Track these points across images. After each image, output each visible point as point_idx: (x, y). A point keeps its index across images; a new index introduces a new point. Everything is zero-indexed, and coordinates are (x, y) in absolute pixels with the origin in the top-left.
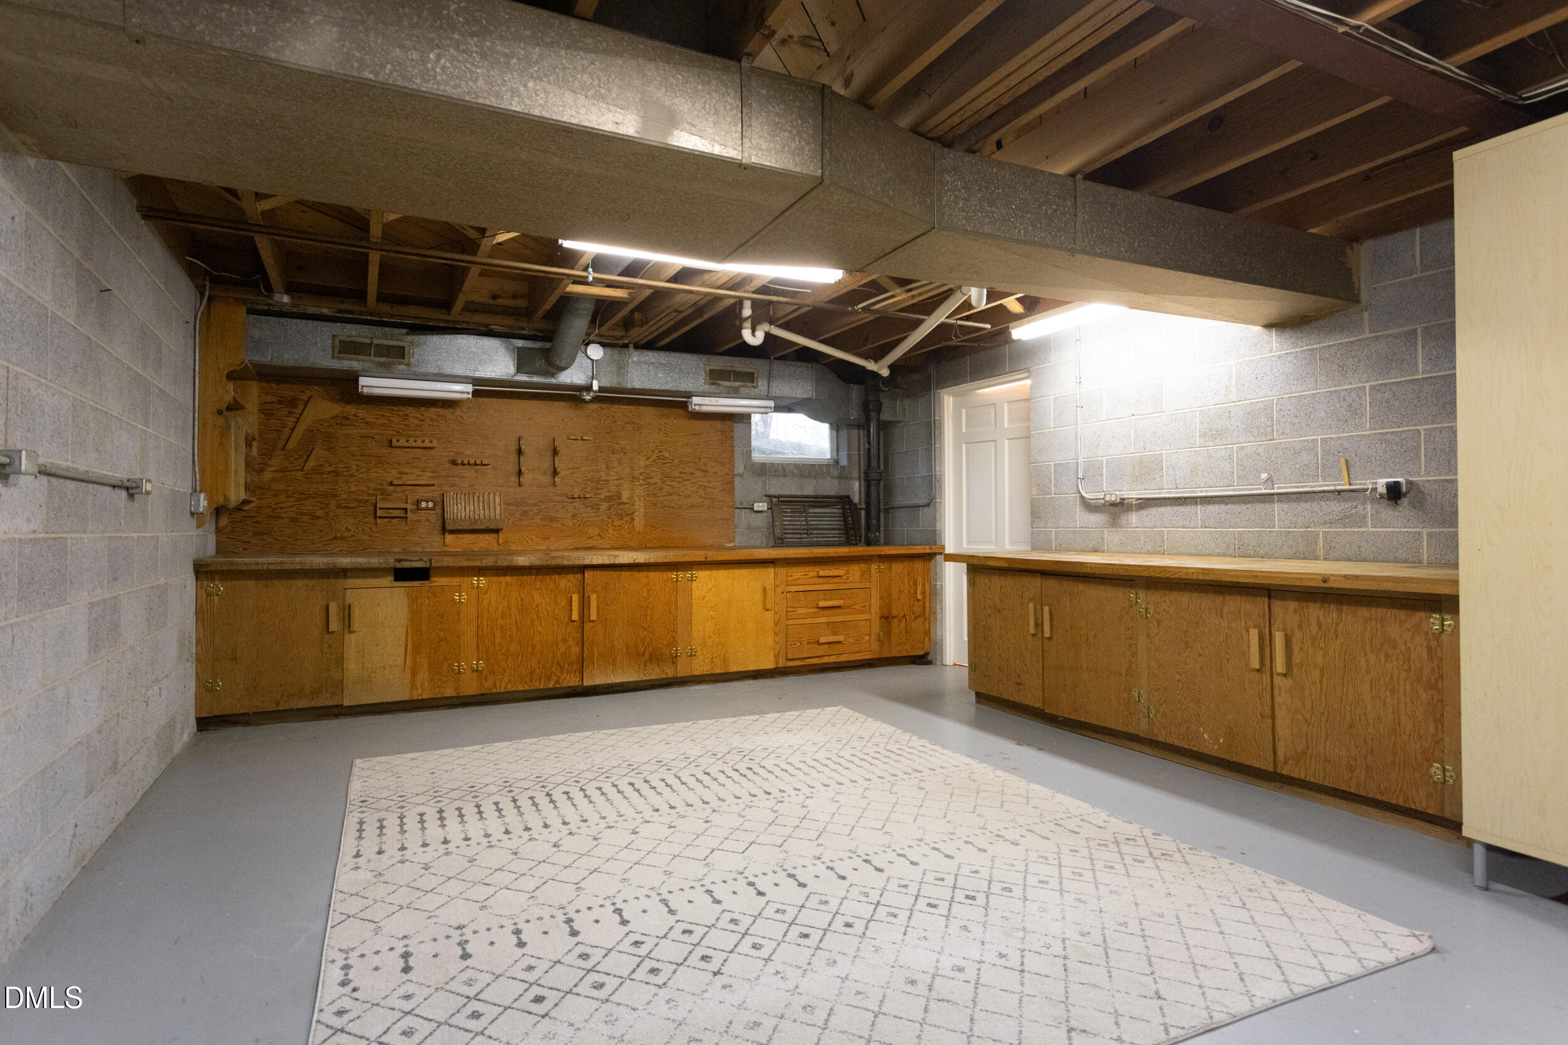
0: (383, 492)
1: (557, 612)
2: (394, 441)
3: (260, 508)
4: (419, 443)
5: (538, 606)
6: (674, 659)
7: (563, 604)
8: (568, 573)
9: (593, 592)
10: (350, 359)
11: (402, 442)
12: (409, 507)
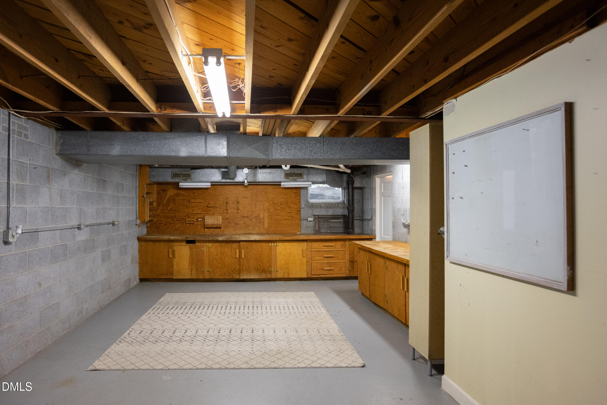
0: (188, 216)
1: (232, 255)
2: (191, 200)
3: (157, 221)
4: (197, 201)
5: (226, 253)
6: (270, 272)
7: (234, 252)
8: (235, 243)
9: (243, 249)
10: (176, 179)
11: (193, 201)
12: (195, 220)
